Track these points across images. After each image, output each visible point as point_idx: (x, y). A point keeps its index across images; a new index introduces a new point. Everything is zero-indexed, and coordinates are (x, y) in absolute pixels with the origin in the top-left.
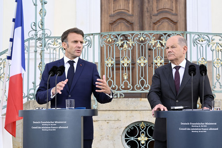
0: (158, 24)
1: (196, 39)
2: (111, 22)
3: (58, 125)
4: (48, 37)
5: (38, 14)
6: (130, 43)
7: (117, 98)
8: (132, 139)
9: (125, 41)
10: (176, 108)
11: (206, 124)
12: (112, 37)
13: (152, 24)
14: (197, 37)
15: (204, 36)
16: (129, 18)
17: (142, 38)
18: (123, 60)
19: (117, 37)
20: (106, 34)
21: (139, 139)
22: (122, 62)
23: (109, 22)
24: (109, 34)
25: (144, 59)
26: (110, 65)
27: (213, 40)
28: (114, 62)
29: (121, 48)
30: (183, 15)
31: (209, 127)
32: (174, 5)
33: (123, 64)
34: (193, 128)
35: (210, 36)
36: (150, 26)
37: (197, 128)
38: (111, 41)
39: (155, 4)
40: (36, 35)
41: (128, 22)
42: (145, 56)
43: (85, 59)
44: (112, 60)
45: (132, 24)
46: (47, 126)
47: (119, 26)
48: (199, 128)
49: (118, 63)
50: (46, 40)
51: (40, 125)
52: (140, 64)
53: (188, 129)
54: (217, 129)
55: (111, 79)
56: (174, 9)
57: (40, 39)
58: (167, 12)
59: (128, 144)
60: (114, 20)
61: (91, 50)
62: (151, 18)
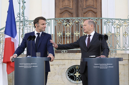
0: (86, 14)
1: (106, 22)
2: (61, 12)
3: (32, 65)
4: (26, 21)
5: (21, 9)
6: (71, 24)
7: (63, 53)
8: (72, 74)
9: (68, 23)
10: (92, 56)
11: (107, 64)
12: (61, 21)
13: (83, 14)
14: (106, 20)
15: (110, 20)
16: (70, 11)
17: (77, 21)
18: (67, 33)
19: (63, 21)
20: (57, 19)
21: (75, 74)
22: (66, 34)
23: (59, 12)
24: (59, 19)
25: (78, 32)
26: (60, 36)
27: (115, 22)
28: (62, 34)
29: (66, 27)
30: (100, 9)
31: (108, 66)
32: (95, 3)
33: (67, 35)
34: (100, 66)
35: (113, 20)
36: (82, 15)
37: (102, 66)
38: (60, 22)
39: (85, 3)
40: (20, 20)
41: (70, 12)
42: (78, 31)
43: (47, 32)
44: (61, 33)
45: (72, 13)
46: (27, 66)
47: (65, 14)
48: (103, 66)
49: (64, 35)
50: (25, 22)
51: (23, 65)
52: (76, 35)
53: (98, 67)
54: (113, 67)
55: (60, 43)
56: (95, 5)
57: (22, 22)
58: (91, 7)
59: (69, 77)
60: (62, 11)
61: (49, 27)
62: (82, 10)
